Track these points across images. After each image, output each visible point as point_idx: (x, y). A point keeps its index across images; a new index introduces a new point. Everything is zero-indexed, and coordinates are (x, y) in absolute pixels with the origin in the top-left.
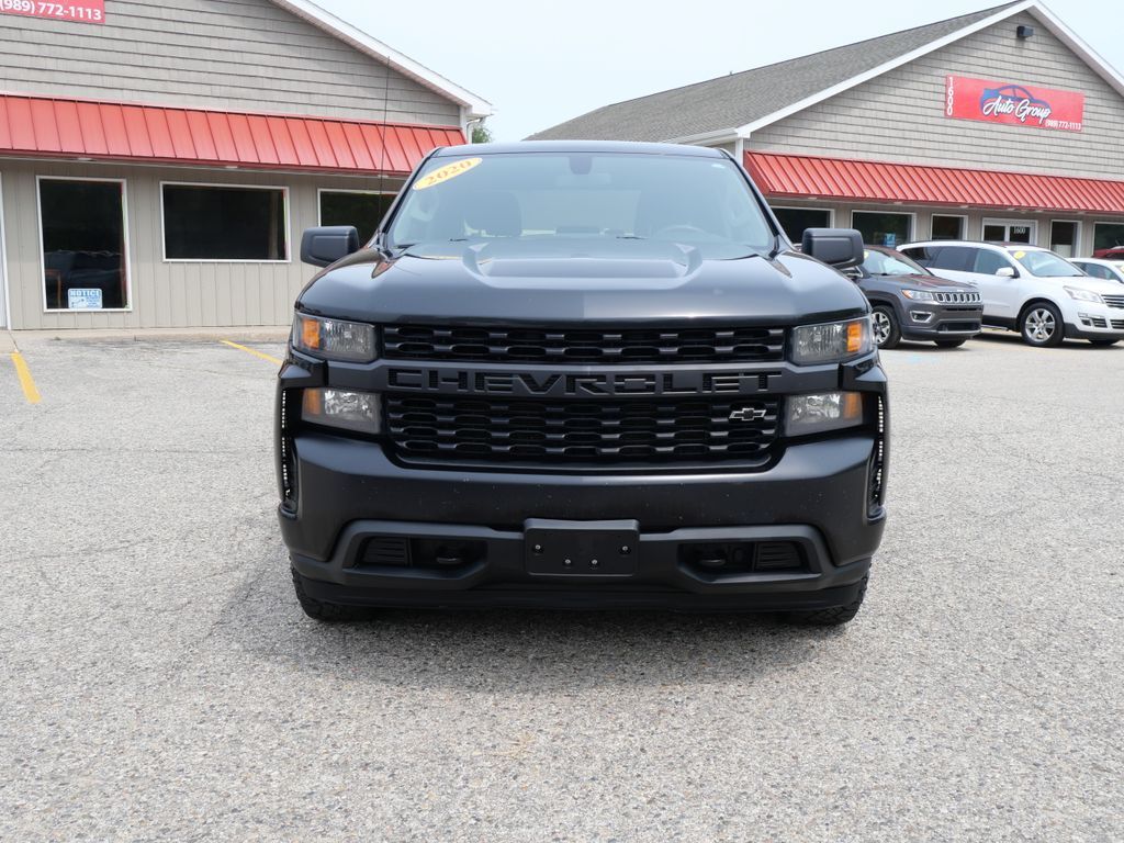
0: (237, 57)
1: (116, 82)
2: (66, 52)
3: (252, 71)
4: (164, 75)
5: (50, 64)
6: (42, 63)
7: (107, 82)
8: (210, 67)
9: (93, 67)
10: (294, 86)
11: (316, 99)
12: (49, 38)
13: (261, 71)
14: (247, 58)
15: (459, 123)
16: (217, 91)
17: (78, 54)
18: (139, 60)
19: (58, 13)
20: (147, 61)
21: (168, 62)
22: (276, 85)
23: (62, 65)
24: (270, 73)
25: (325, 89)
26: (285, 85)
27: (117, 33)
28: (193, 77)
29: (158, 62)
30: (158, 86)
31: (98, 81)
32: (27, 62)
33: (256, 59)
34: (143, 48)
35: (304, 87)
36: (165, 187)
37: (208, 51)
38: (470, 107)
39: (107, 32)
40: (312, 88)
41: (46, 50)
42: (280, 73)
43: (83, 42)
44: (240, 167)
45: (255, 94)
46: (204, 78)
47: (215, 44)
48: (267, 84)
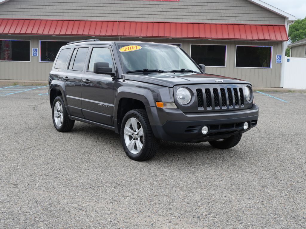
0: (215, 8)
1: (181, 17)
2: (169, 10)
3: (219, 11)
4: (194, 14)
5: (165, 13)
6: (163, 13)
7: (179, 17)
8: (207, 11)
9: (175, 13)
10: (231, 15)
11: (237, 18)
12: (165, 6)
13: (222, 11)
14: (218, 8)
15: (284, 23)
16: (208, 18)
17: (172, 10)
18: (187, 11)
20: (190, 11)
21: (195, 11)
22: (226, 15)
23: (168, 13)
24: (224, 11)
25: (240, 15)
26: (228, 15)
27: (182, 4)
28: (202, 14)
29: (193, 11)
30: (192, 17)
31: (176, 17)
32: (159, 13)
33: (220, 8)
34: (189, 7)
35: (234, 15)
36: (192, 45)
37: (207, 6)
38: (288, 18)
39: (180, 3)
40: (237, 15)
41: (164, 10)
42: (227, 11)
43: (174, 7)
44: (212, 39)
45: (219, 18)
46: (205, 14)
47: (208, 4)
48: (223, 15)
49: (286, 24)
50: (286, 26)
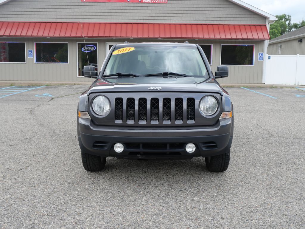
0: (201, 9)
1: (169, 18)
2: (158, 11)
3: (204, 12)
4: (181, 15)
5: (154, 15)
6: (152, 15)
7: (167, 18)
8: (193, 12)
9: (164, 15)
10: (216, 16)
11: (222, 19)
12: (154, 8)
13: (207, 12)
14: (203, 9)
15: (265, 23)
16: (195, 19)
17: (161, 12)
18: (175, 12)
19: (156, 2)
20: (177, 12)
21: (182, 12)
22: (211, 16)
23: (157, 15)
24: (209, 12)
25: (225, 16)
26: (213, 16)
27: (170, 5)
28: (189, 15)
29: (180, 12)
30: (180, 18)
31: (165, 18)
32: (148, 15)
33: (206, 9)
34: (176, 9)
35: (219, 16)
38: (269, 18)
39: (168, 5)
40: (221, 16)
41: (153, 11)
42: (212, 12)
43: (162, 9)
44: (199, 39)
45: (205, 19)
46: (192, 15)
47: (195, 6)
48: (208, 16)
49: (267, 24)
50: (267, 26)
